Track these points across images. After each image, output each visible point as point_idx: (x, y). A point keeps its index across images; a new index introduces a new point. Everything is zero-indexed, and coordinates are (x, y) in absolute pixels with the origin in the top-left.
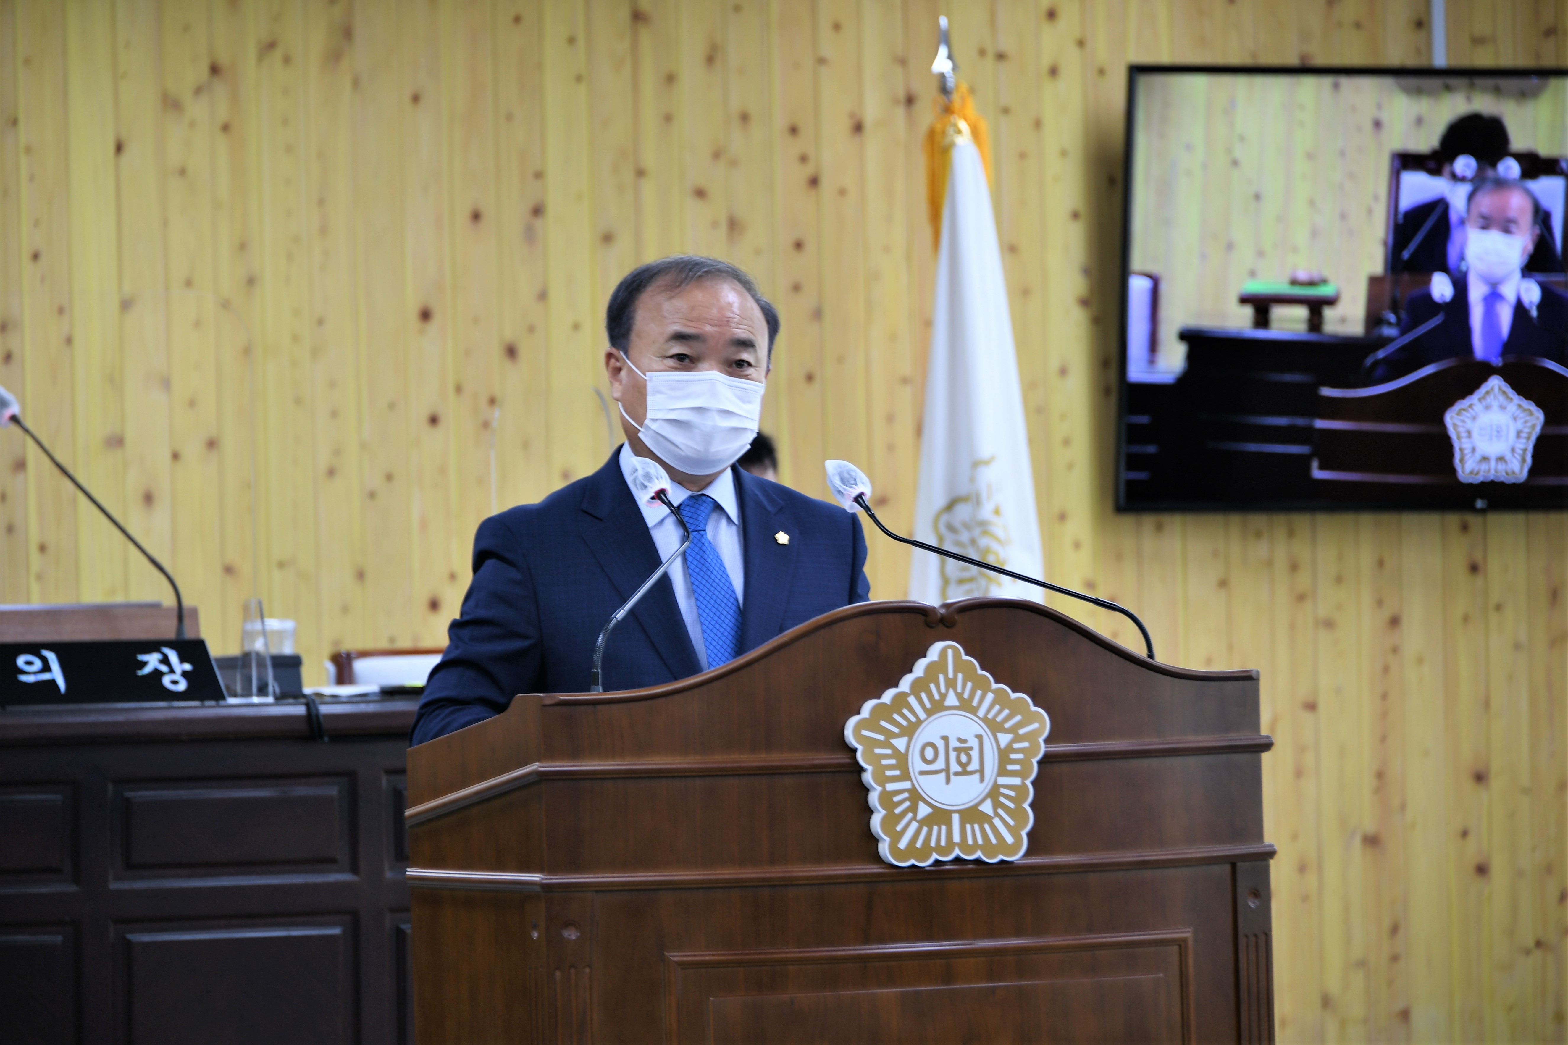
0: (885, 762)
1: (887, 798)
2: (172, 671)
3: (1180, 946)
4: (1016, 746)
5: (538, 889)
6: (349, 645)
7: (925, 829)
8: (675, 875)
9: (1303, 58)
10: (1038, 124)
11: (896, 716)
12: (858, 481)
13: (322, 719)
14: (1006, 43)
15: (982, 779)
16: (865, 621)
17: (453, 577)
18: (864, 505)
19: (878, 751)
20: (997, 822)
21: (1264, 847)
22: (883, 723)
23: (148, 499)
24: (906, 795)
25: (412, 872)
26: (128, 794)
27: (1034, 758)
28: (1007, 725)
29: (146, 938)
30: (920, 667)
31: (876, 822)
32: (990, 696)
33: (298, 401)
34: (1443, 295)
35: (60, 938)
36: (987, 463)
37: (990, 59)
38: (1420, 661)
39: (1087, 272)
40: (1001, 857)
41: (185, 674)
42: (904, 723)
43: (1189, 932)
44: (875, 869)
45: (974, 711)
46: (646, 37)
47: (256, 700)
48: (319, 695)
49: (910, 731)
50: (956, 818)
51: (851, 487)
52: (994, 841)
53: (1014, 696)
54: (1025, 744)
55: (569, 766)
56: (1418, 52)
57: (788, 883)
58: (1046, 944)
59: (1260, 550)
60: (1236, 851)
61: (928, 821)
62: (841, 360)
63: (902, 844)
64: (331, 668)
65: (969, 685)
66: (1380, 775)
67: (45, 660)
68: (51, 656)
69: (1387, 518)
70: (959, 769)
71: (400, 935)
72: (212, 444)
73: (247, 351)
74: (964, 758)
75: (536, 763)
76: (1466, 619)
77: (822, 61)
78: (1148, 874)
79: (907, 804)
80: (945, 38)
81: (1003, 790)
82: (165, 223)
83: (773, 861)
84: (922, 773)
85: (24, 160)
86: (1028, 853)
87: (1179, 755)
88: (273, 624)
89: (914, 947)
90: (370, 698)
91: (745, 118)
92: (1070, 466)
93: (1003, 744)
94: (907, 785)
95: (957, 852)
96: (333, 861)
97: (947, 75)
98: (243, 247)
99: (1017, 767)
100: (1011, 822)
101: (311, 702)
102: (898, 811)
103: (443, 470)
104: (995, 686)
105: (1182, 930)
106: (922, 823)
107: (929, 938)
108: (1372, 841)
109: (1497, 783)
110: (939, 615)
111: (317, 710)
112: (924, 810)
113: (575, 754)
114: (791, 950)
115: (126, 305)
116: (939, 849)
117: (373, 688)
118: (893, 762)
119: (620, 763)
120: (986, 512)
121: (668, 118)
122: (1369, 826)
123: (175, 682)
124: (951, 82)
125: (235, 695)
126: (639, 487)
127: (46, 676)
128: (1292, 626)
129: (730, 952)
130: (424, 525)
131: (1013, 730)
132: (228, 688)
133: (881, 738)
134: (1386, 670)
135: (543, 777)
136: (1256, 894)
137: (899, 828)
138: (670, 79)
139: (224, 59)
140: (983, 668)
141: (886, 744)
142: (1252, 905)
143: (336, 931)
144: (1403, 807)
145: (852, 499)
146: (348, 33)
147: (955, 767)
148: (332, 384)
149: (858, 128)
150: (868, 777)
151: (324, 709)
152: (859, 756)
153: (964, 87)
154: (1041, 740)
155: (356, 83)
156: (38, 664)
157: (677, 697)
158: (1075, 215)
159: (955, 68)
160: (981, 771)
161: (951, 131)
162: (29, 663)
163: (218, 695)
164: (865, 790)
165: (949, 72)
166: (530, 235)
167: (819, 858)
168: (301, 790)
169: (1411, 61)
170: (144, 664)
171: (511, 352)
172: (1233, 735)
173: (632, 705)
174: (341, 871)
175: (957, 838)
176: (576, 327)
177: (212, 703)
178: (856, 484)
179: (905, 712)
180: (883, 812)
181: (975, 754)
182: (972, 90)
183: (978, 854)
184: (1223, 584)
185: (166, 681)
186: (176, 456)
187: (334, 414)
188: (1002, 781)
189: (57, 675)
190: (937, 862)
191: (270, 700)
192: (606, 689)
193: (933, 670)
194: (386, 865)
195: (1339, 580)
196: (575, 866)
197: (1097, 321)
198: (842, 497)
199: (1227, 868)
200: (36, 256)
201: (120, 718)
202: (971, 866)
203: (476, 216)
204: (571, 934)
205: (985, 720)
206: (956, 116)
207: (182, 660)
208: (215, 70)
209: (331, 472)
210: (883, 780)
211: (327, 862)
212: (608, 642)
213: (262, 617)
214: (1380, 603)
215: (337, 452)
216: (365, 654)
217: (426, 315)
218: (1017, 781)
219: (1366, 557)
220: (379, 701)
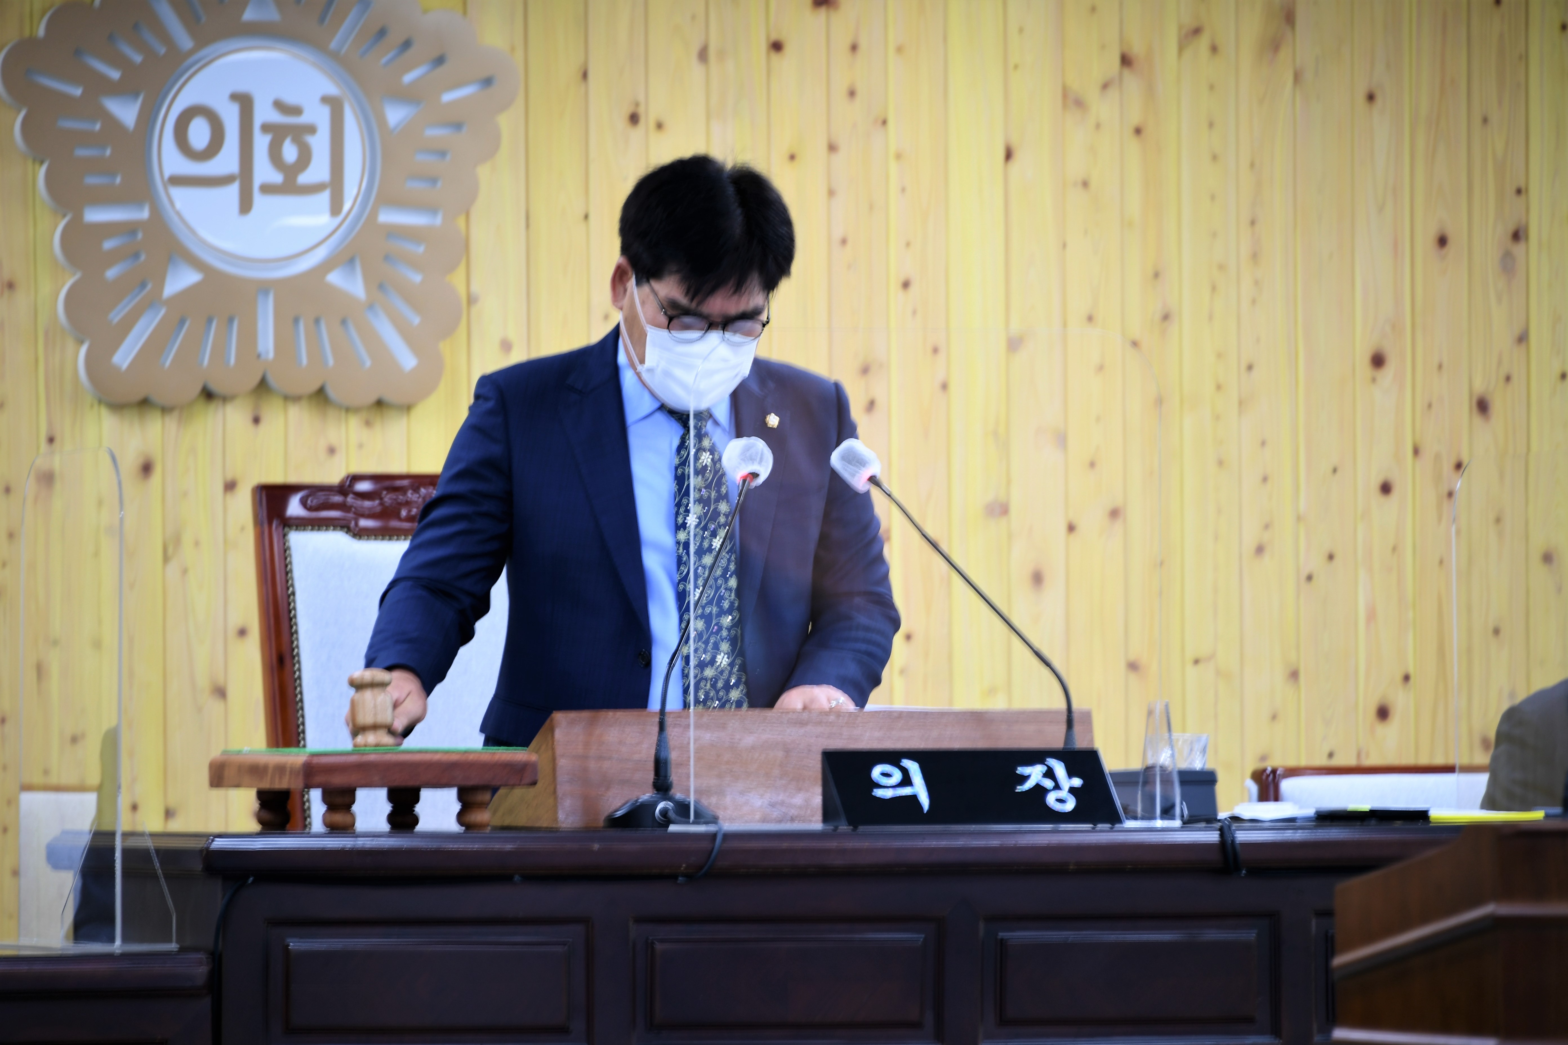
2: (1057, 787)
6: (1278, 761)
13: (1238, 848)
17: (1407, 679)
23: (1037, 578)
25: (1339, 1034)
26: (1001, 935)
33: (1222, 464)
41: (1072, 790)
47: (1159, 823)
48: (1237, 820)
64: (1253, 788)
67: (905, 772)
68: (913, 767)
72: (1115, 514)
73: (1159, 403)
75: (1492, 905)
82: (1063, 246)
85: (893, 167)
90: (1301, 824)
96: (1250, 1021)
98: (1157, 275)
101: (1226, 829)
111: (1234, 838)
115: (1014, 344)
117: (1304, 811)
123: (1061, 801)
125: (1135, 818)
127: (906, 791)
132: (1125, 809)
135: (1499, 921)
139: (1137, 49)
146: (1289, 18)
148: (1263, 444)
151: (1242, 836)
155: (1297, 77)
156: (897, 776)
162: (887, 775)
163: (1113, 818)
166: (1507, 263)
168: (1212, 934)
170: (1024, 778)
171: (1483, 406)
174: (1260, 1033)
177: (1107, 826)
185: (1051, 799)
186: (1071, 528)
187: (1265, 479)
189: (919, 789)
191: (1177, 823)
194: (1315, 1027)
200: (906, 285)
201: (995, 842)
203: (1442, 241)
207: (1071, 774)
208: (1126, 61)
209: (1260, 550)
211: (1243, 1023)
213: (1169, 726)
215: (1268, 526)
216: (1293, 772)
217: (1378, 361)
220: (1316, 827)
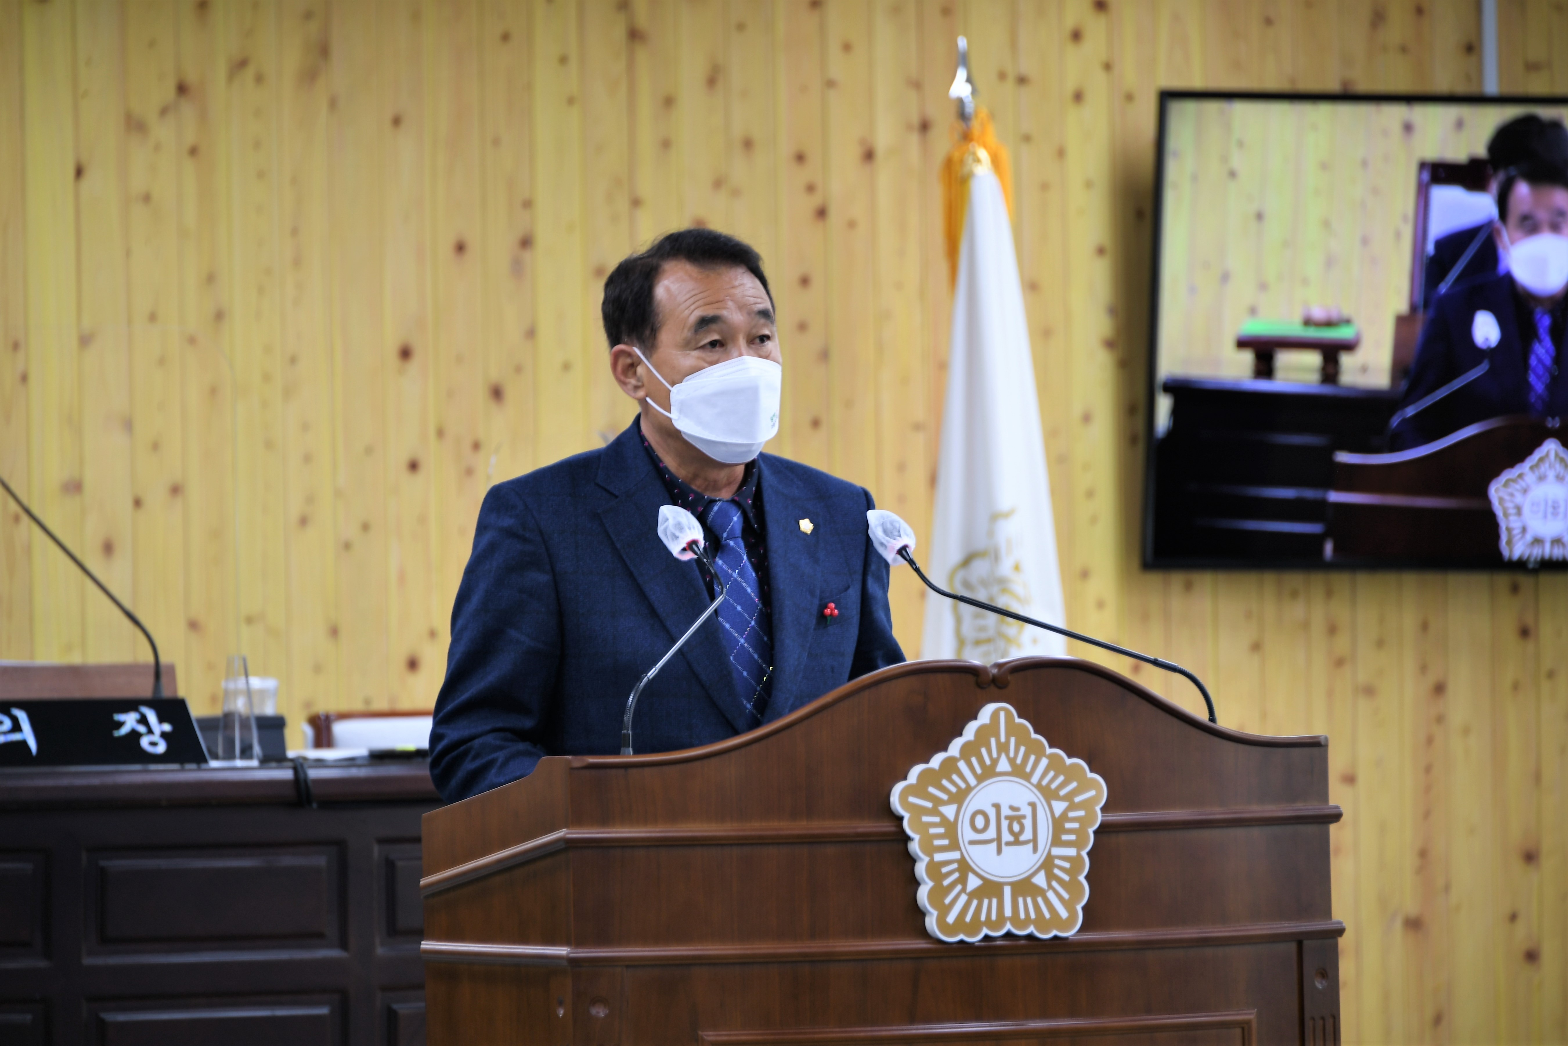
0: (933, 831)
1: (934, 869)
2: (150, 731)
3: (1243, 1029)
4: (1071, 814)
5: (565, 963)
6: (322, 707)
7: (975, 903)
8: (710, 950)
9: (1345, 84)
10: (1061, 153)
11: (945, 782)
12: (902, 533)
13: (310, 784)
14: (1027, 66)
15: (1035, 850)
16: (912, 681)
17: (433, 634)
18: (908, 558)
19: (925, 819)
20: (1051, 895)
21: (1332, 924)
22: (931, 790)
23: (108, 549)
24: (955, 866)
25: (427, 945)
26: (103, 863)
27: (1090, 827)
28: (1062, 793)
29: (122, 1017)
30: (971, 730)
31: (923, 895)
32: (1044, 762)
33: (269, 445)
34: (1487, 339)
35: (29, 1017)
36: (1007, 515)
37: (1010, 84)
38: (1466, 731)
39: (1112, 311)
40: (1054, 933)
41: (164, 735)
42: (953, 789)
43: (1253, 1013)
44: (921, 944)
45: (1027, 777)
46: (642, 56)
47: (239, 763)
48: (305, 759)
49: (959, 797)
50: (1007, 891)
51: (895, 539)
52: (1047, 915)
53: (1069, 761)
54: (1081, 813)
55: (598, 833)
56: (1468, 78)
57: (830, 958)
58: (1101, 1025)
59: (1296, 610)
60: (1303, 928)
61: (978, 894)
62: (849, 404)
63: (951, 919)
64: (308, 730)
65: (1022, 749)
66: (1423, 854)
67: (15, 720)
68: (22, 716)
69: (1432, 579)
70: (1011, 839)
71: (392, 1016)
72: (176, 490)
73: (214, 391)
74: (1016, 828)
75: (564, 830)
76: (1516, 687)
77: (830, 84)
78: (1209, 951)
79: (956, 875)
80: (964, 60)
81: (1057, 862)
82: (128, 253)
83: (813, 935)
84: (972, 843)
86: (1082, 929)
87: (1245, 826)
88: (256, 682)
89: (962, 1028)
90: (359, 762)
91: (748, 144)
92: (1094, 520)
93: (1058, 812)
94: (956, 855)
95: (1008, 927)
96: (320, 936)
97: (966, 100)
98: (211, 279)
99: (1073, 837)
100: (1066, 896)
101: (298, 765)
102: (946, 883)
103: (422, 520)
104: (1049, 751)
105: (1244, 1012)
106: (972, 895)
107: (978, 1018)
108: (1414, 924)
109: (1548, 863)
110: (991, 675)
111: (305, 774)
112: (973, 882)
113: (604, 820)
114: (831, 1030)
115: (85, 341)
116: (989, 923)
117: (361, 751)
118: (941, 830)
119: (652, 829)
120: (1005, 568)
121: (666, 144)
122: (1411, 907)
123: (154, 744)
124: (970, 108)
125: (216, 757)
126: (669, 538)
127: (16, 737)
128: (1330, 693)
129: (769, 1032)
130: (402, 578)
131: (1069, 797)
132: (209, 751)
133: (929, 805)
134: (1430, 740)
135: (570, 844)
136: (1323, 974)
137: (947, 901)
138: (669, 102)
139: (192, 77)
140: (1036, 732)
141: (935, 812)
142: (1319, 986)
143: (324, 1011)
144: (1447, 888)
145: (895, 551)
146: (324, 51)
147: (1007, 837)
148: (305, 427)
149: (869, 156)
150: (914, 847)
151: (313, 774)
152: (906, 824)
153: (984, 113)
154: (1098, 809)
155: (333, 103)
156: (8, 724)
157: (714, 761)
158: (1101, 251)
159: (974, 92)
160: (1035, 840)
161: (970, 160)
163: (200, 759)
164: (912, 861)
165: (967, 97)
166: (518, 268)
167: (862, 933)
168: (288, 860)
169: (1461, 88)
170: (120, 724)
171: (497, 393)
172: (1299, 805)
173: (666, 769)
174: (330, 946)
175: (1008, 912)
176: (567, 367)
177: (193, 766)
178: (900, 536)
179: (955, 777)
180: (930, 884)
181: (1028, 823)
182: (992, 116)
183: (1031, 929)
184: (1256, 647)
185: (145, 742)
186: (138, 503)
187: (307, 459)
188: (1056, 851)
189: (28, 735)
190: (987, 938)
191: (255, 763)
192: (637, 752)
193: (983, 734)
194: (377, 941)
195: (1380, 643)
196: (603, 940)
197: (1124, 364)
198: (885, 549)
199: (1293, 946)
201: (95, 781)
202: (1023, 942)
203: (460, 248)
204: (600, 1012)
205: (1039, 786)
206: (975, 143)
207: (161, 720)
208: (182, 89)
209: (304, 521)
210: (930, 850)
211: (314, 937)
212: (639, 702)
213: (247, 675)
214: (1423, 669)
215: (310, 500)
216: (342, 717)
217: (405, 353)
218: (1072, 852)
219: (1409, 620)
220: (370, 765)
